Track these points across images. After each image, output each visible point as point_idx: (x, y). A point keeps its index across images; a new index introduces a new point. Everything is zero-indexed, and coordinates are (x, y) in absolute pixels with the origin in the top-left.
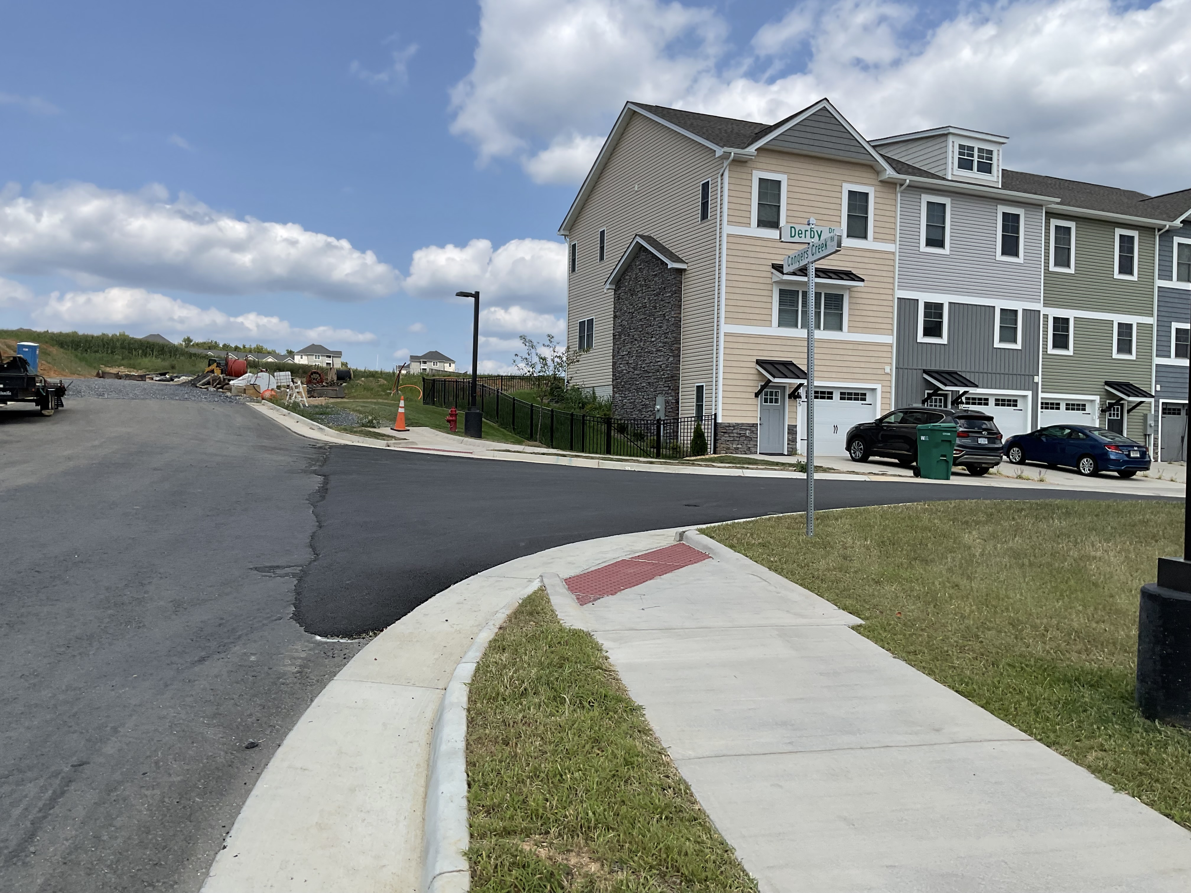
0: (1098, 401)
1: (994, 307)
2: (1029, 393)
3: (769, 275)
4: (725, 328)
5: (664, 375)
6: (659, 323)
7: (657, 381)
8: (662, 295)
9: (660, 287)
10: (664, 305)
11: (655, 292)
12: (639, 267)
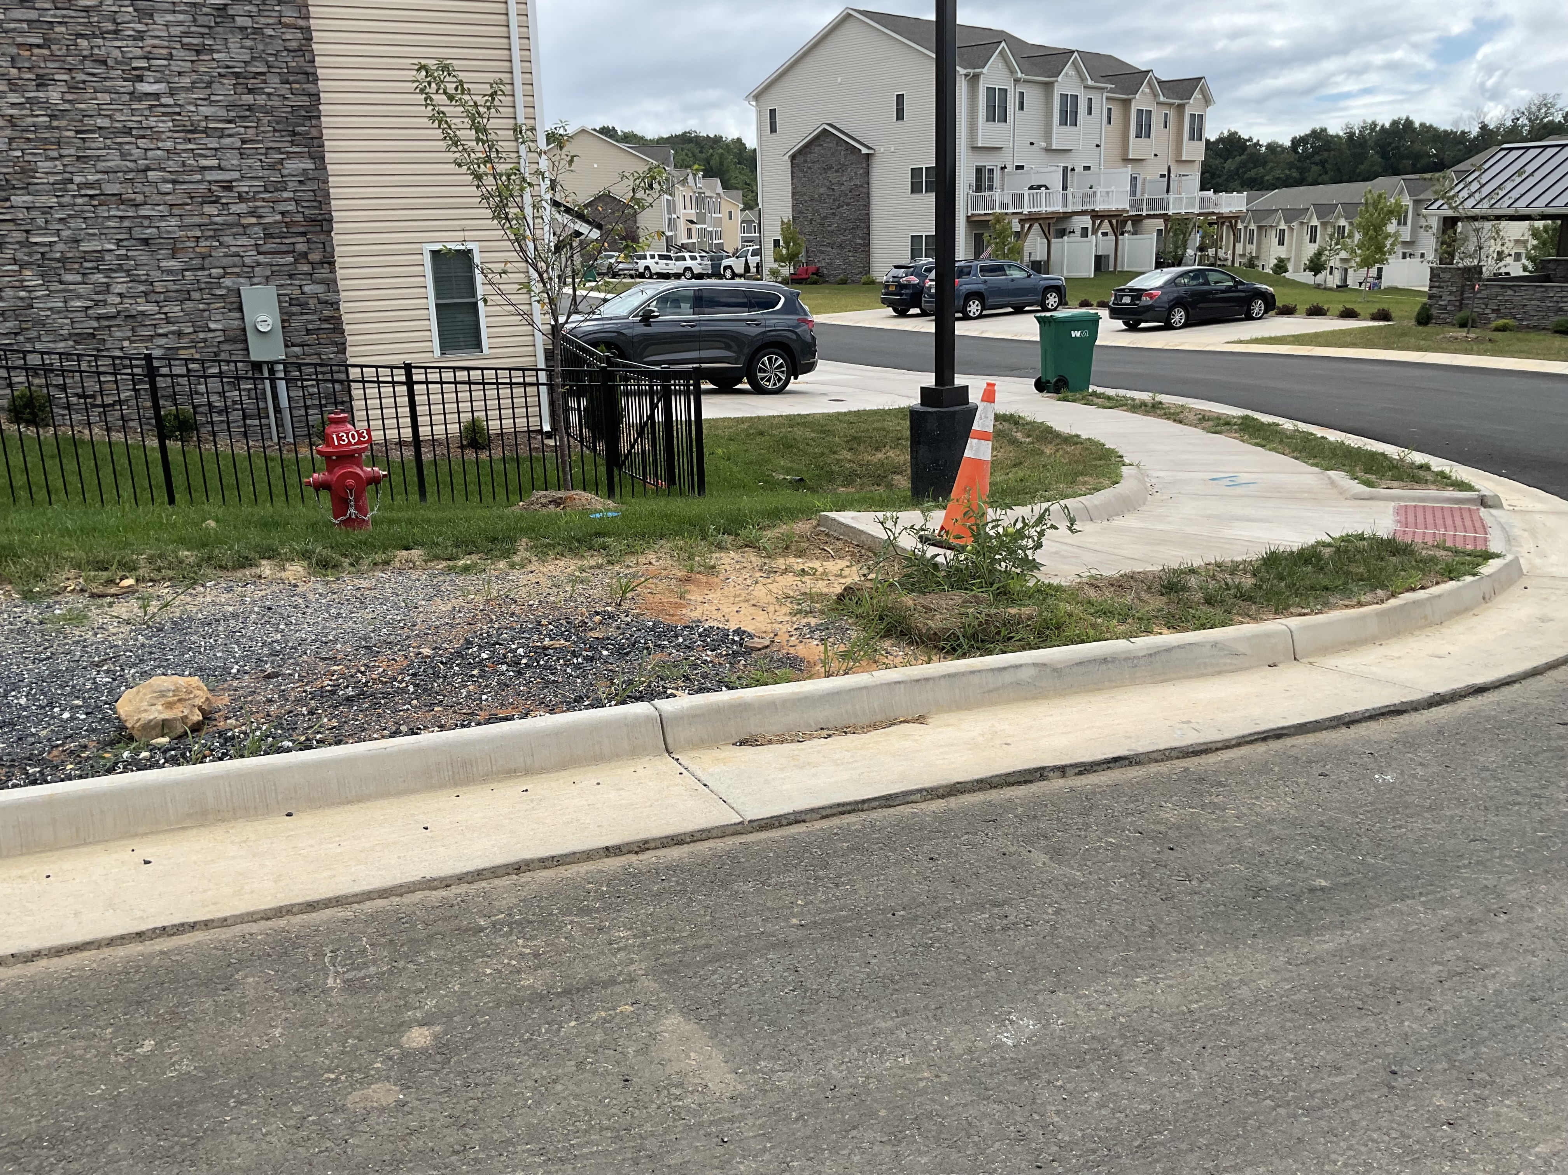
5: (260, 217)
6: (186, 34)
7: (211, 233)
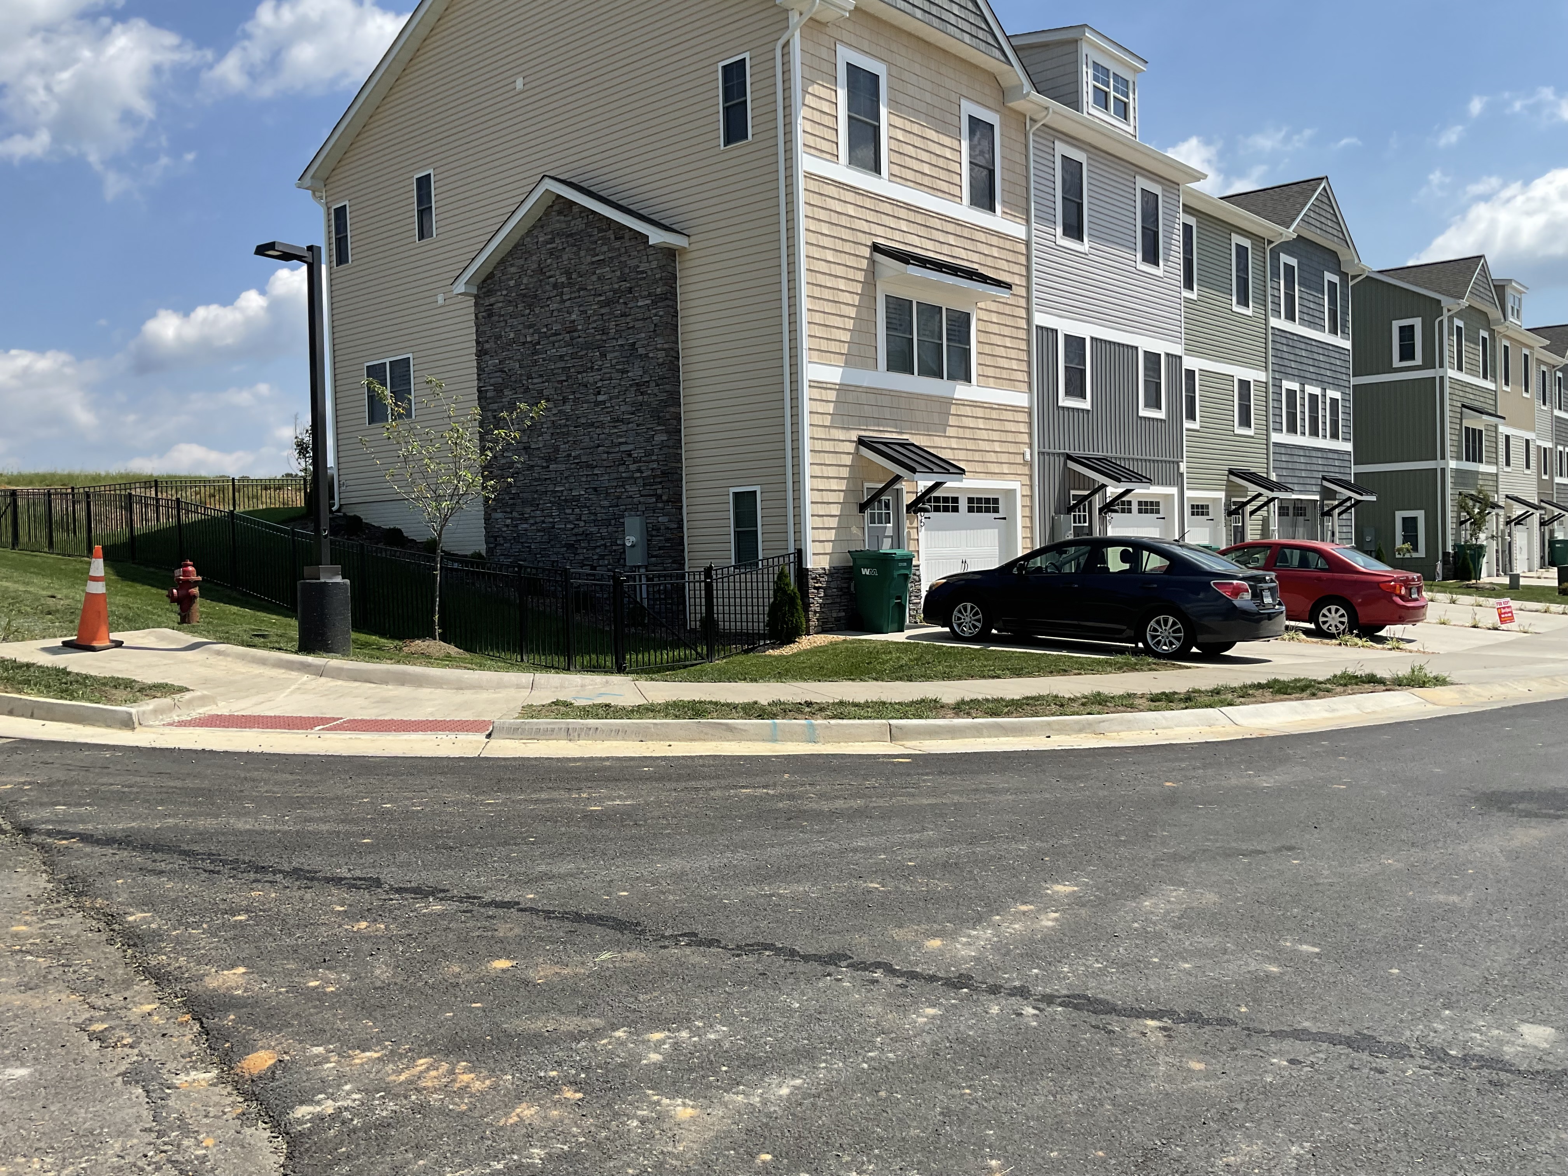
0: (1223, 500)
1: (1137, 348)
2: (1174, 491)
3: (870, 266)
4: (811, 371)
5: (642, 472)
6: (618, 363)
7: (621, 483)
8: (625, 303)
9: (616, 286)
10: (631, 325)
11: (603, 298)
12: (549, 246)
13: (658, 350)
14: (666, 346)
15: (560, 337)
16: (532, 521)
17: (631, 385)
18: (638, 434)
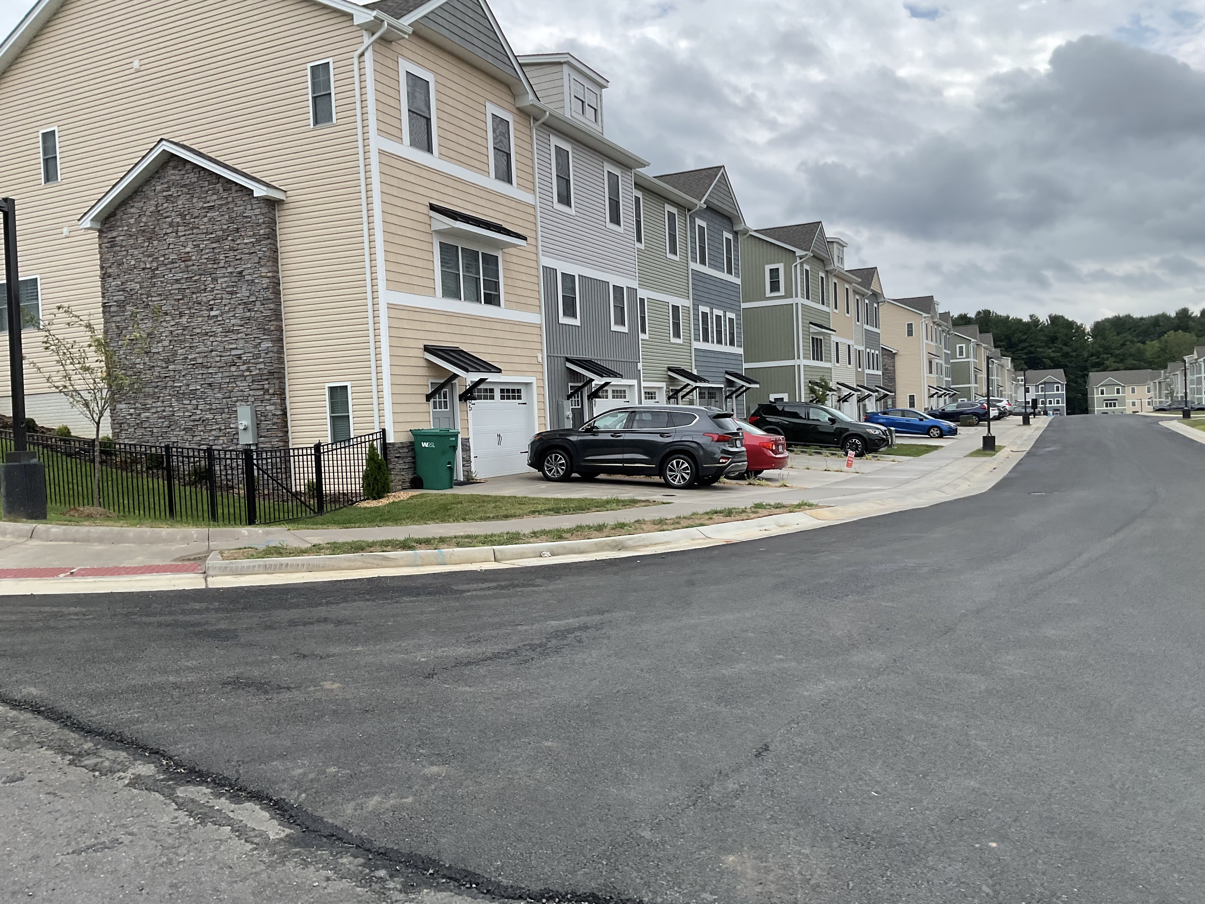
0: (665, 389)
1: (608, 283)
2: (634, 382)
3: (426, 219)
4: (385, 297)
5: (251, 372)
6: (228, 287)
7: (233, 380)
8: (233, 240)
9: (225, 227)
10: (238, 257)
11: (213, 236)
12: (165, 194)
13: (261, 276)
14: (269, 274)
15: (177, 265)
16: (154, 411)
17: (239, 304)
18: (246, 342)
